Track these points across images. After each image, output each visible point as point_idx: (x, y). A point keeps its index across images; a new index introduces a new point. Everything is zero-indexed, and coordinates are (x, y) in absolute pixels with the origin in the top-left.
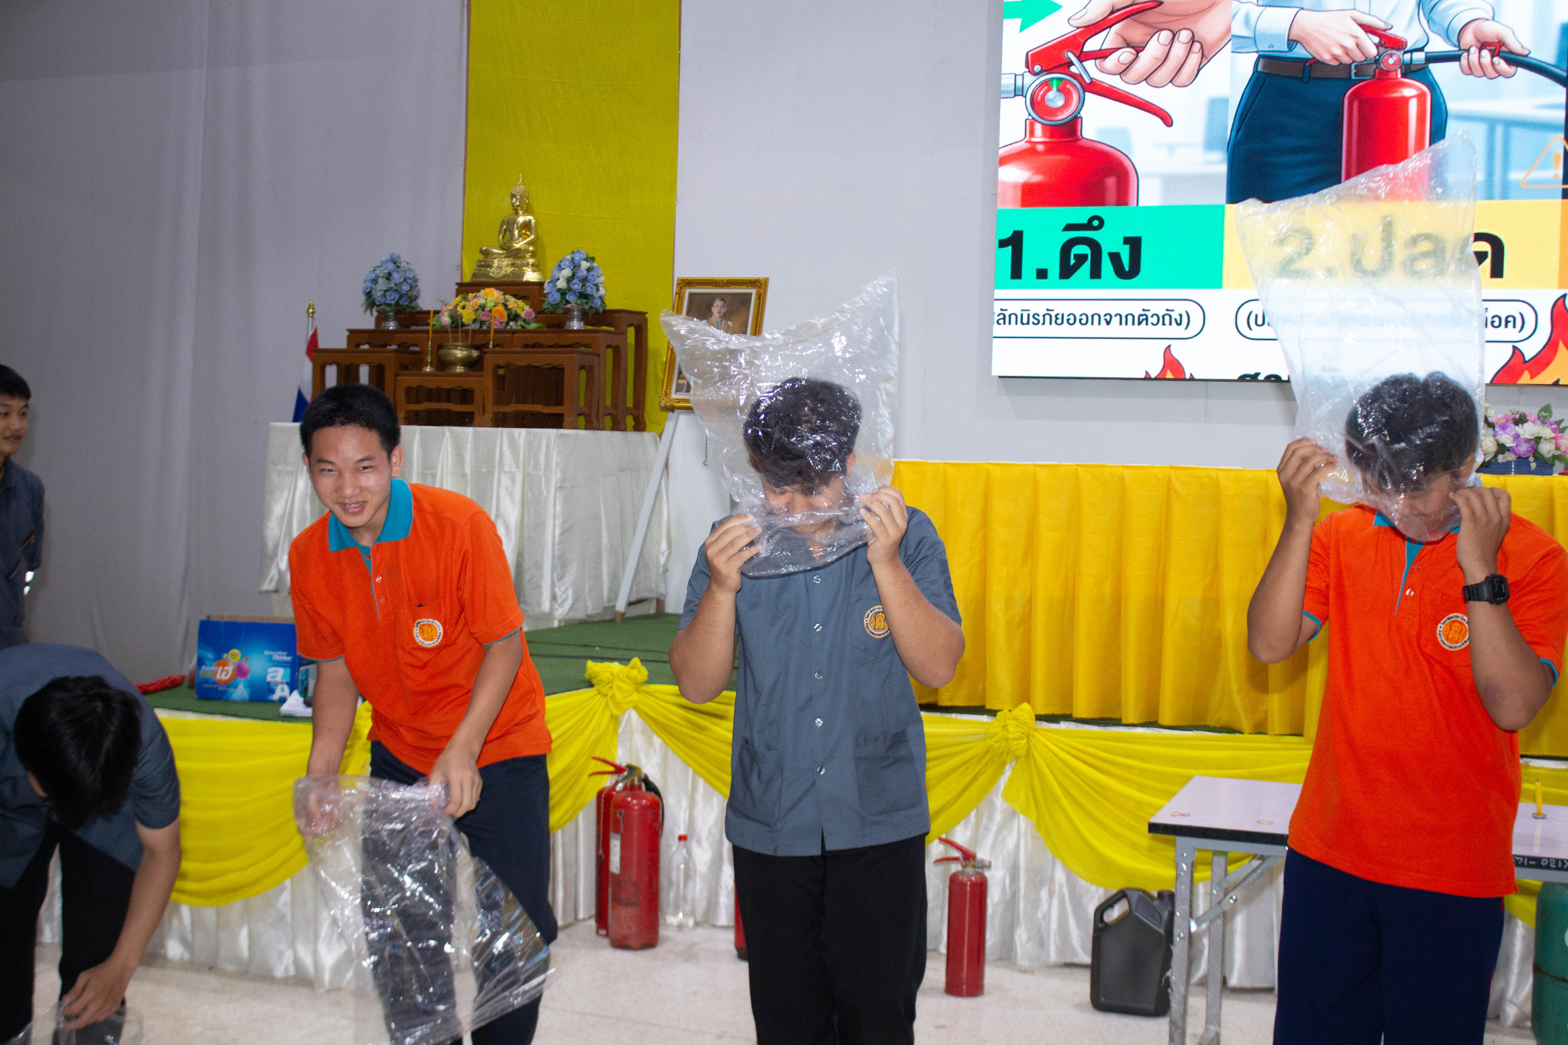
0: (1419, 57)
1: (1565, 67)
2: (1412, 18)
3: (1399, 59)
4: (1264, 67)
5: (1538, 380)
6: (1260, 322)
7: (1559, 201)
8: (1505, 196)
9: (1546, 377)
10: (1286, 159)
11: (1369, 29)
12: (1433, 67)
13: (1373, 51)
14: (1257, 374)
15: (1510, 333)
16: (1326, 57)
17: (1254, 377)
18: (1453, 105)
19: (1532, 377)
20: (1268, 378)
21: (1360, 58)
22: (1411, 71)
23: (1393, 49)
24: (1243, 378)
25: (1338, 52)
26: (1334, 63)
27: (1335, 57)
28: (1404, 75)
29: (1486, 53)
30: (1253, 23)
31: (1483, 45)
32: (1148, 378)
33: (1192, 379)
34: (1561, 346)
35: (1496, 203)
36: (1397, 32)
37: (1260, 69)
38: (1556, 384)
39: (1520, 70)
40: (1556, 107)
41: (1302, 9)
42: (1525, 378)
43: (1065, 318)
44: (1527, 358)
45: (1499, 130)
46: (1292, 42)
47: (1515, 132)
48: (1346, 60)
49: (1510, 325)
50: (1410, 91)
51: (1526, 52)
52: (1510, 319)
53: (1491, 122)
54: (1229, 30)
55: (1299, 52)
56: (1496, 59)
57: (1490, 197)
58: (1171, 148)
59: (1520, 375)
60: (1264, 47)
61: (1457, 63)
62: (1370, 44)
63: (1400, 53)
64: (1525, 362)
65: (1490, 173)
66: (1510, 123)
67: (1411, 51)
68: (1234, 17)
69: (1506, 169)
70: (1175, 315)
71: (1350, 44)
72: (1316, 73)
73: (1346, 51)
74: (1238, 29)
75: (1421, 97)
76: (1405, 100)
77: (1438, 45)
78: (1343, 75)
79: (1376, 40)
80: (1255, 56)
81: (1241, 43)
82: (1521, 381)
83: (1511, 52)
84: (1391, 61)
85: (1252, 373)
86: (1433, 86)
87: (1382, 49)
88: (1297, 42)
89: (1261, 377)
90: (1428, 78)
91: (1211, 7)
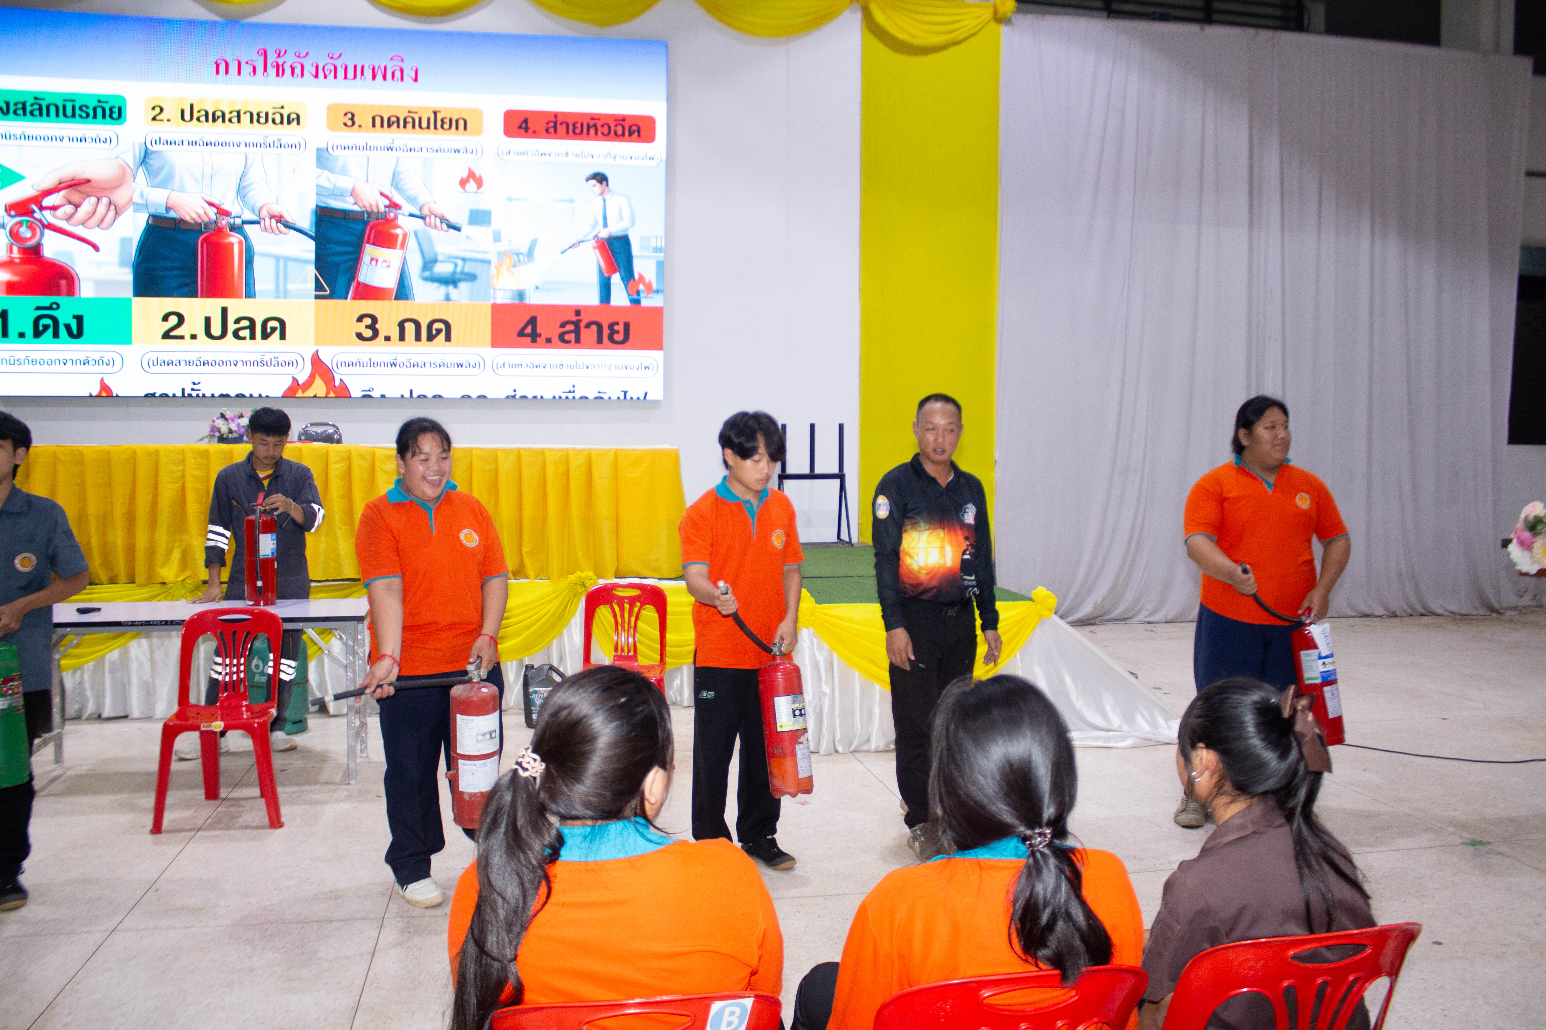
0: (238, 221)
1: (314, 230)
2: (234, 200)
3: (228, 222)
4: (153, 221)
5: (307, 394)
6: (155, 364)
7: (314, 300)
8: (285, 297)
9: (310, 393)
10: (167, 273)
11: (211, 204)
12: (246, 226)
13: (214, 217)
14: (155, 393)
15: (291, 370)
16: (188, 218)
17: (153, 395)
18: (257, 248)
19: (303, 392)
20: (161, 396)
21: (206, 219)
22: (233, 228)
23: (224, 215)
24: (147, 396)
25: (195, 216)
26: (193, 222)
27: (193, 219)
28: (230, 230)
29: (273, 221)
30: (145, 196)
31: (272, 217)
32: (91, 396)
33: (117, 396)
34: (317, 376)
35: (281, 300)
36: (225, 207)
37: (150, 222)
38: (315, 396)
39: (291, 231)
40: (310, 251)
41: (173, 190)
42: (300, 394)
43: (38, 361)
44: (300, 383)
45: (282, 262)
46: (168, 209)
47: (290, 264)
48: (199, 220)
49: (291, 365)
50: (234, 239)
51: (294, 222)
52: (291, 362)
53: (277, 258)
54: (131, 199)
55: (172, 214)
56: (279, 224)
57: (278, 297)
58: (99, 265)
59: (296, 392)
60: (152, 211)
61: (258, 225)
62: (212, 213)
63: (228, 218)
64: (299, 385)
65: (277, 285)
66: (287, 259)
67: (234, 218)
68: (134, 192)
69: (285, 283)
70: (106, 360)
71: (201, 212)
72: (182, 226)
73: (199, 216)
74: (137, 199)
75: (240, 243)
76: (232, 245)
77: (249, 216)
78: (198, 228)
79: (215, 210)
80: (147, 215)
81: (138, 207)
82: (297, 395)
83: (286, 221)
84: (224, 222)
85: (152, 392)
86: (246, 238)
87: (218, 215)
88: (171, 208)
89: (157, 395)
90: (243, 232)
91: (120, 185)
